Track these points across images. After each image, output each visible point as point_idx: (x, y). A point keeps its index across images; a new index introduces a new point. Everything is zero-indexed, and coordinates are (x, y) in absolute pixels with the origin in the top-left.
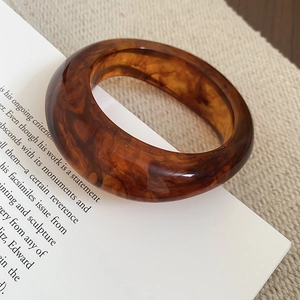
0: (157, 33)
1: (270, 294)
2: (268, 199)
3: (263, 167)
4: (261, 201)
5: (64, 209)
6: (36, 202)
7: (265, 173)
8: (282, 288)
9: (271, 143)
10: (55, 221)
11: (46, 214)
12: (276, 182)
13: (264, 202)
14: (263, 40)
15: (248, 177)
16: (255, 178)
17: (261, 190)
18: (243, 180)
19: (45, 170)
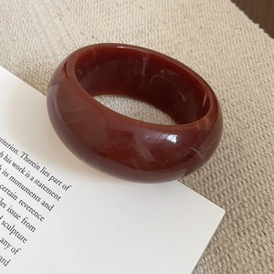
0: (170, 23)
1: (259, 237)
2: (261, 161)
3: (257, 135)
4: (254, 163)
5: (32, 210)
6: (7, 208)
7: (259, 140)
8: (270, 233)
9: (264, 116)
10: (24, 221)
11: (17, 216)
12: (268, 147)
13: (257, 163)
14: (262, 31)
15: (244, 143)
16: (249, 143)
17: (255, 154)
18: (239, 145)
19: (12, 179)
